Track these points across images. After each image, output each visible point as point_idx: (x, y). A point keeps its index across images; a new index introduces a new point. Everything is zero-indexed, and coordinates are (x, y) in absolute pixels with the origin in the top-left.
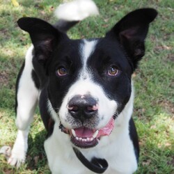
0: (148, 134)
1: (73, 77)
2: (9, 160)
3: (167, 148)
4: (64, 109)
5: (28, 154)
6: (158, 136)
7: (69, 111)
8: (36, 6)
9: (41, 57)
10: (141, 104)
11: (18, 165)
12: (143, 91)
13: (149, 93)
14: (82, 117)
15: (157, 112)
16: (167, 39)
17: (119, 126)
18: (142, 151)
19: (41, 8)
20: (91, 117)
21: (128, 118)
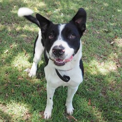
0: (88, 68)
1: (55, 39)
2: (29, 74)
3: (95, 74)
4: (51, 51)
5: (37, 72)
6: (92, 69)
7: (53, 52)
8: (45, 11)
9: (43, 32)
10: (85, 55)
11: (33, 77)
12: (87, 50)
13: (89, 51)
14: (58, 55)
15: (92, 59)
16: (98, 29)
17: (75, 61)
18: (85, 75)
19: (47, 12)
20: (62, 55)
21: (80, 59)
